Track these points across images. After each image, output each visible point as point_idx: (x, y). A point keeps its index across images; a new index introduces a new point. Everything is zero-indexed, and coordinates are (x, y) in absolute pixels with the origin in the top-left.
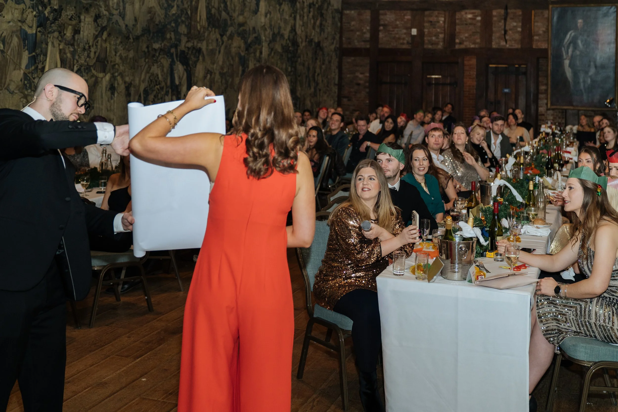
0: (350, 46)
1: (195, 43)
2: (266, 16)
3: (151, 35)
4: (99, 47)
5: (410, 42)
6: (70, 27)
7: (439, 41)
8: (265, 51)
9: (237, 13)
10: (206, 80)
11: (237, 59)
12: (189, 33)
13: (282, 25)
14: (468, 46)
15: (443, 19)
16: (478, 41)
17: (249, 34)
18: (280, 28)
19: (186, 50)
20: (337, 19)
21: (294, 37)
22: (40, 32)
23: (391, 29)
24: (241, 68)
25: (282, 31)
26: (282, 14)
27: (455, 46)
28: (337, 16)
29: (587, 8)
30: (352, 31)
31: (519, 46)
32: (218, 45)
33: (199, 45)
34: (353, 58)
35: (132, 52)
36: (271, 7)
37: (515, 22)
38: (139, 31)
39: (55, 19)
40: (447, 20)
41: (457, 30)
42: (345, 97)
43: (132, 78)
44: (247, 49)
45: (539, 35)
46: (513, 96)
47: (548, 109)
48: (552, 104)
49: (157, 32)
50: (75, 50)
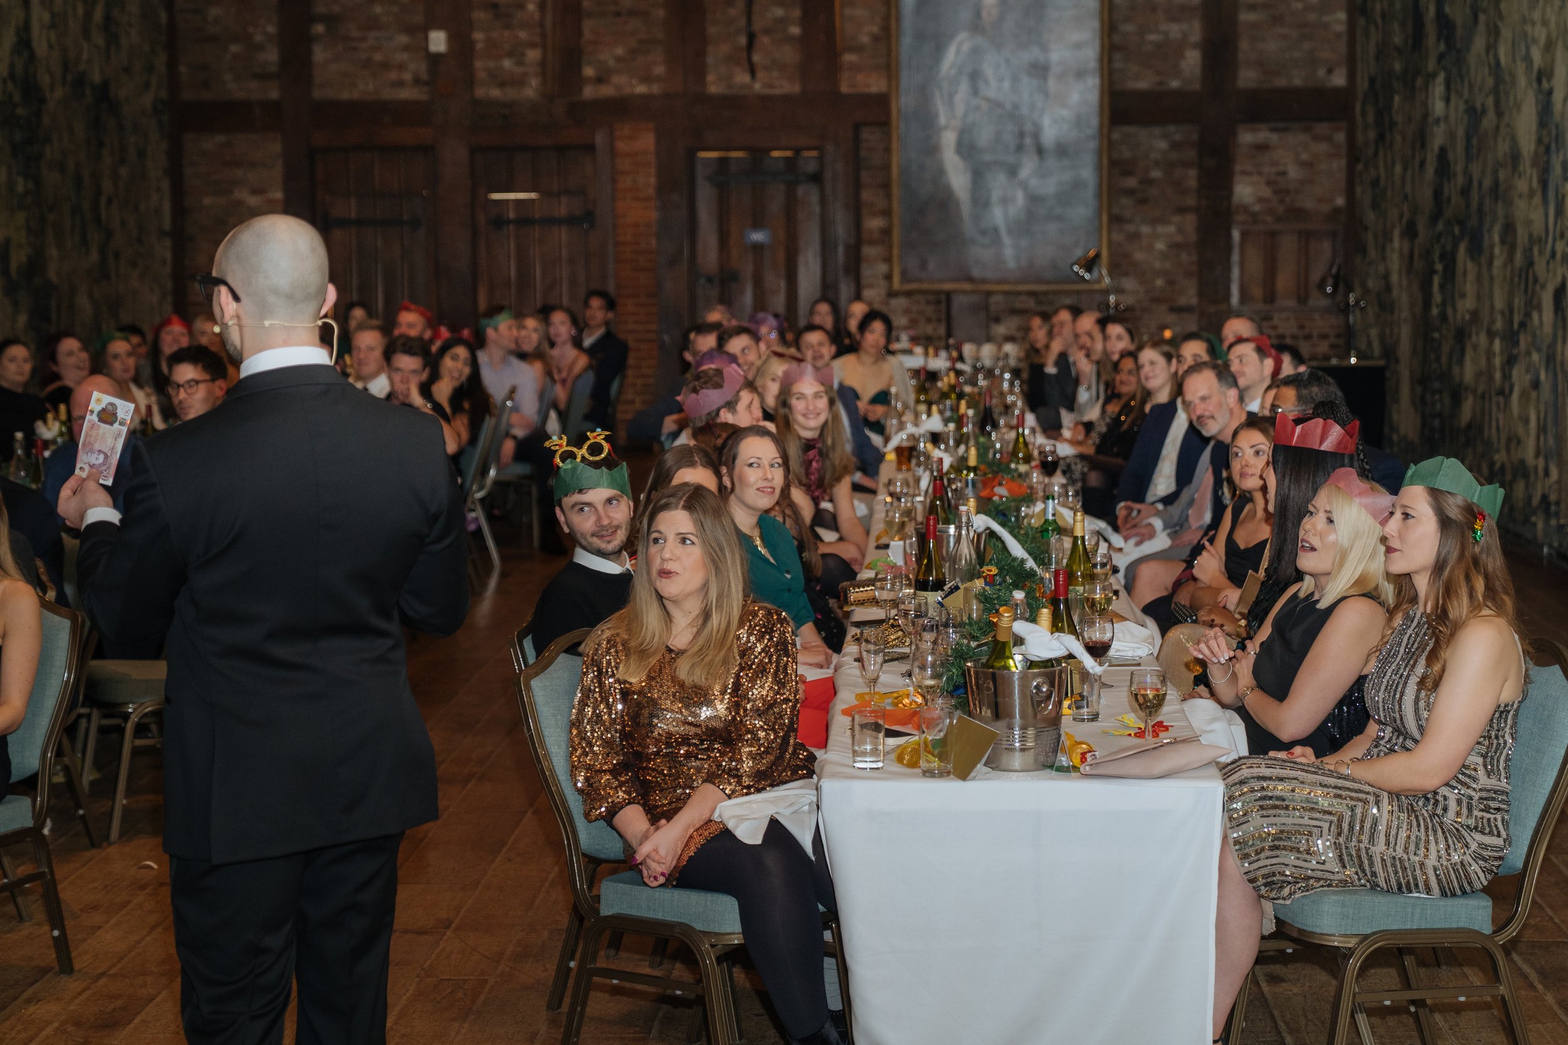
0: (207, 95)
5: (425, 77)
7: (526, 74)
14: (627, 90)
16: (659, 70)
23: (355, 33)
27: (580, 91)
30: (213, 39)
31: (795, 88)
34: (220, 138)
37: (781, 4)
41: (587, 34)
45: (858, 49)
46: (781, 254)
47: (892, 294)
48: (905, 277)
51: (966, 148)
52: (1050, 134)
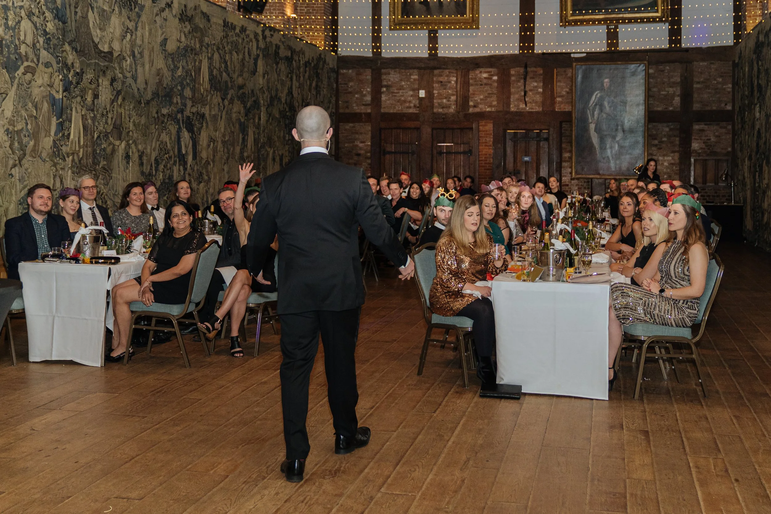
0: (347, 111)
1: (199, 108)
2: (264, 77)
3: (160, 99)
4: (115, 112)
5: (418, 105)
6: (90, 91)
7: (451, 104)
8: (264, 117)
9: (236, 74)
10: (209, 149)
11: (237, 126)
12: (193, 96)
13: (279, 87)
14: (484, 110)
15: (455, 79)
16: (495, 103)
17: (248, 98)
18: (277, 90)
19: (191, 115)
20: (332, 80)
21: (291, 101)
22: (65, 96)
23: (396, 91)
24: (241, 135)
25: (280, 94)
26: (279, 75)
27: (469, 110)
28: (333, 75)
29: (613, 66)
30: (350, 93)
31: (540, 109)
32: (219, 110)
33: (203, 110)
34: (351, 125)
35: (143, 117)
36: (268, 67)
37: (536, 82)
38: (149, 96)
39: (78, 83)
40: (459, 80)
41: (471, 90)
43: (144, 146)
44: (246, 115)
45: (561, 96)
46: (535, 165)
47: (572, 179)
48: (576, 173)
49: (165, 96)
50: (95, 116)
51: (598, 130)
52: (627, 125)
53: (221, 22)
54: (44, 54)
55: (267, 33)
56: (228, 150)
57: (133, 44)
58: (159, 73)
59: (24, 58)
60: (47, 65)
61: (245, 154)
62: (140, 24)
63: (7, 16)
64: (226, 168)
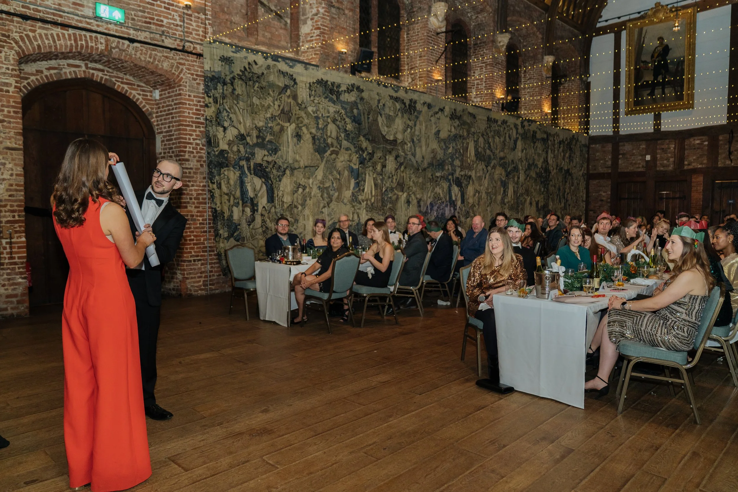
0: (595, 172)
1: (467, 172)
2: (522, 151)
3: (434, 167)
4: (399, 176)
5: (645, 166)
6: (380, 164)
7: (670, 164)
8: (522, 177)
9: (499, 150)
10: (475, 197)
11: (499, 183)
12: (462, 165)
13: (536, 157)
14: (696, 167)
15: (673, 146)
16: (705, 161)
17: (509, 165)
18: (534, 160)
19: (460, 177)
20: (584, 152)
22: (361, 167)
23: (629, 157)
24: (502, 189)
25: (536, 162)
26: (536, 150)
27: (684, 167)
28: (585, 150)
30: (598, 160)
32: (483, 173)
33: (470, 173)
34: (597, 181)
35: (421, 178)
36: (527, 145)
38: (425, 165)
39: (370, 159)
40: (677, 147)
41: (686, 154)
42: (591, 211)
43: (421, 195)
44: (507, 176)
49: (439, 165)
50: (383, 178)
53: (486, 118)
54: (345, 143)
55: (526, 123)
56: (491, 199)
57: (412, 135)
58: (433, 151)
59: (330, 146)
60: (347, 149)
61: (506, 200)
62: (418, 123)
63: (318, 122)
64: (489, 209)
